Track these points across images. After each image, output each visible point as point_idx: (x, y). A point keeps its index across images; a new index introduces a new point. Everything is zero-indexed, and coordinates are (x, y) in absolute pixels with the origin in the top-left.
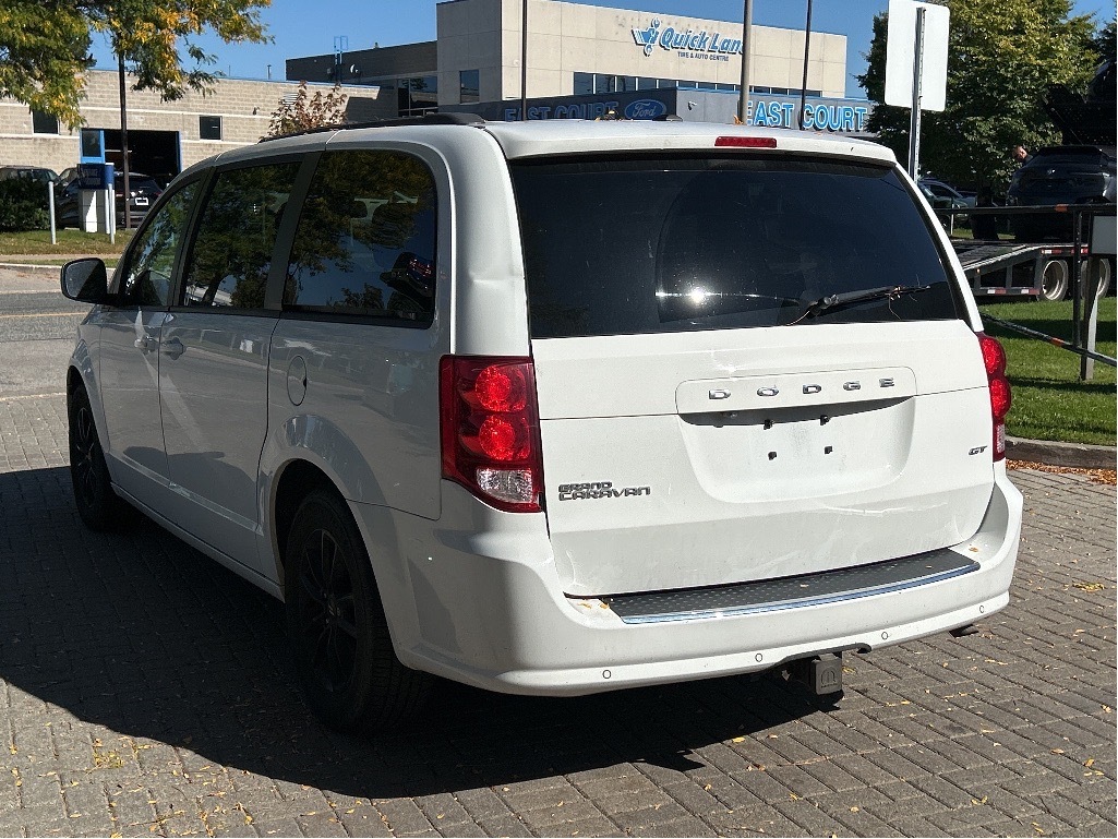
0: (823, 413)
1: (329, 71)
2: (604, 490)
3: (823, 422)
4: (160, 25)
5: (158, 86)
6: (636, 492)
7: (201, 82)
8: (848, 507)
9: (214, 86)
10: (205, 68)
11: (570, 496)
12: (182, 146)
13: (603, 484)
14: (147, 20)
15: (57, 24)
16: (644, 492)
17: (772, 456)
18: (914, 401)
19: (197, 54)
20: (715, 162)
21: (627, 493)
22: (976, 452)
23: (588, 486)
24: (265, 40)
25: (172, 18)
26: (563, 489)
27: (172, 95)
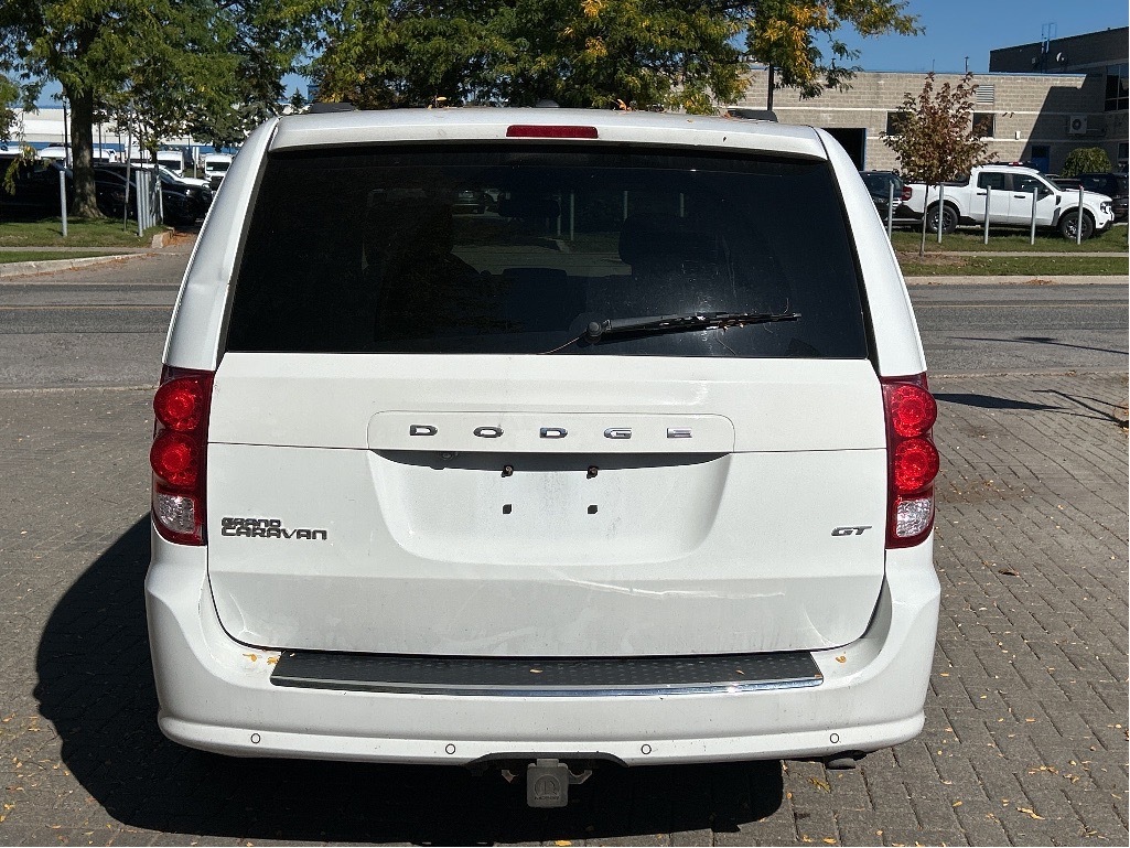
0: (591, 463)
1: (1034, 61)
2: (274, 529)
3: (591, 475)
4: (792, 21)
5: (798, 84)
6: (309, 535)
7: (840, 79)
8: (602, 582)
9: (853, 81)
10: (844, 63)
11: (234, 531)
12: (867, 143)
13: (272, 521)
14: (781, 18)
15: (693, 26)
16: (319, 536)
17: (507, 509)
18: (730, 457)
19: (840, 49)
20: (515, 156)
21: (299, 534)
22: (848, 532)
23: (255, 522)
24: (915, 32)
25: (802, 14)
26: (228, 523)
27: (811, 92)
